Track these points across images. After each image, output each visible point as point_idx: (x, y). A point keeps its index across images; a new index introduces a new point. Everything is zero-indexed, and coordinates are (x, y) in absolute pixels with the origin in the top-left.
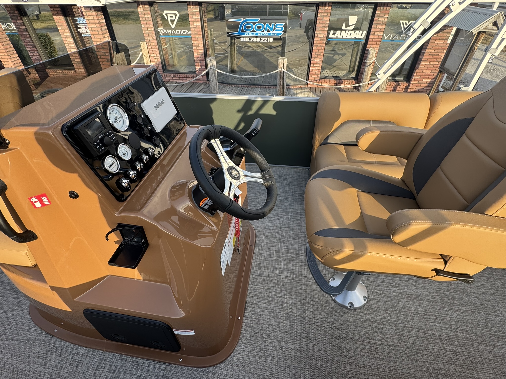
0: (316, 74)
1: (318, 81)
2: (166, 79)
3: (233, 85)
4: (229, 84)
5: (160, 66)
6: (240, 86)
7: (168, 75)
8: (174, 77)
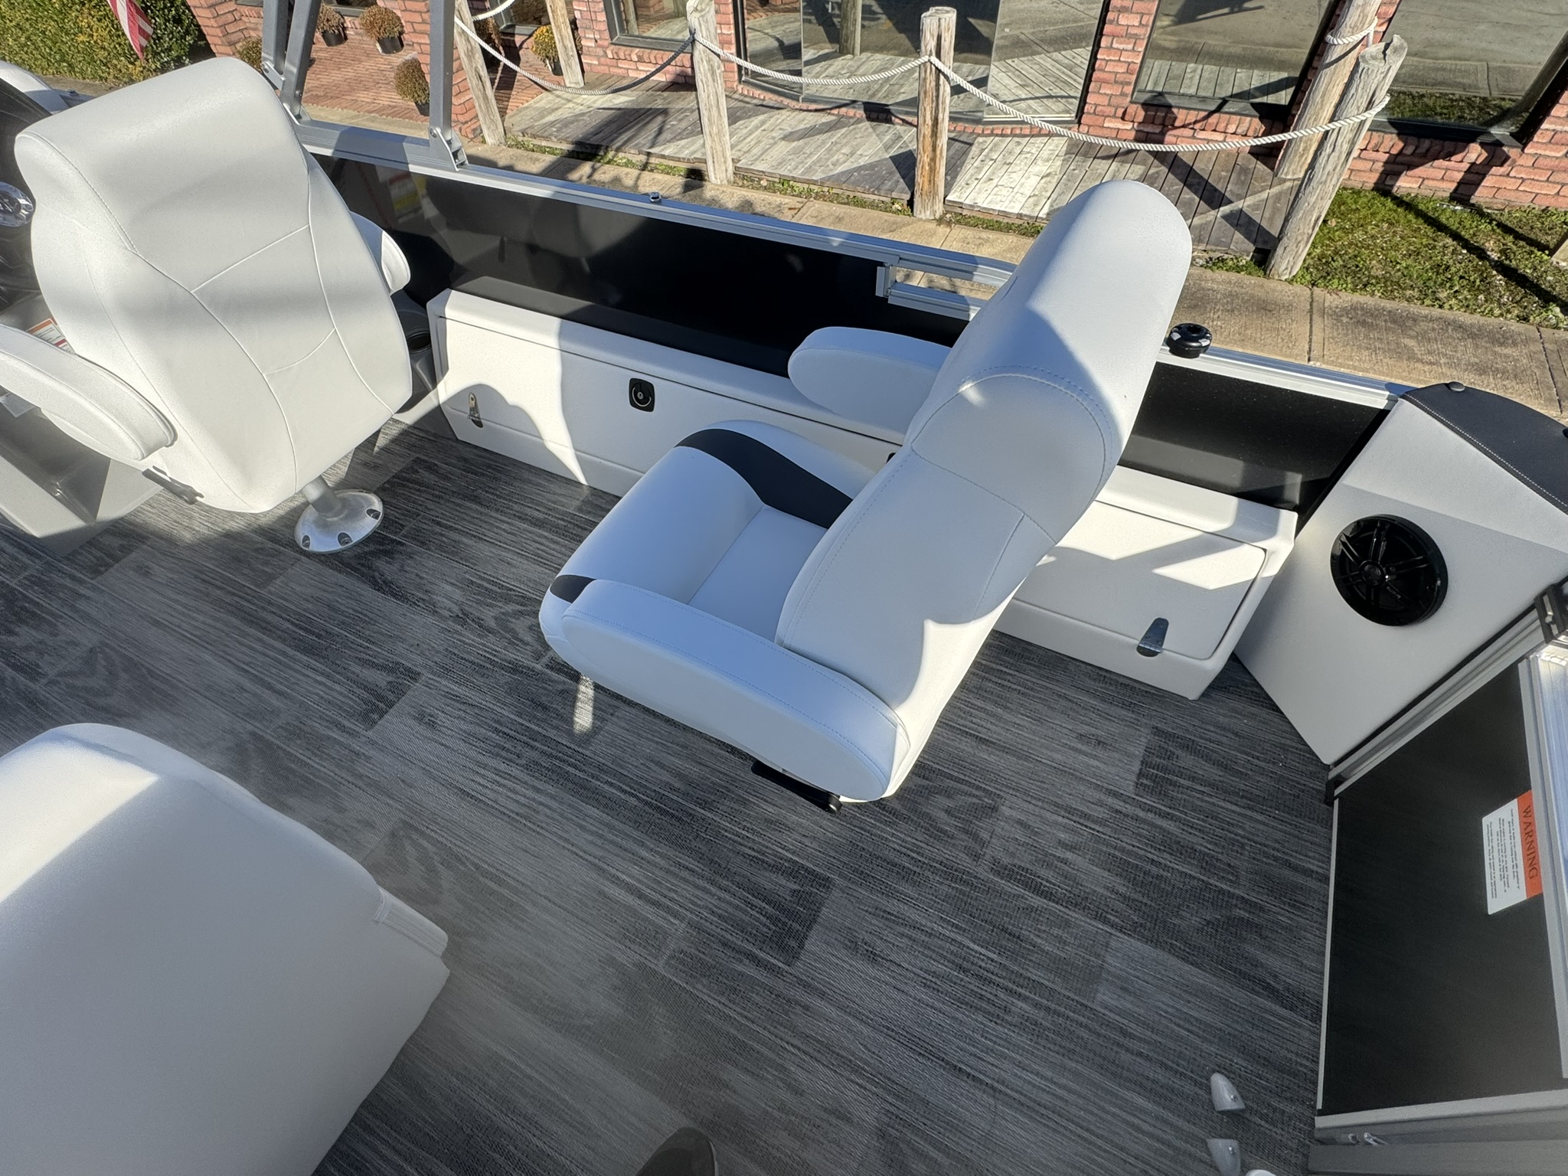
0: (1116, 82)
1: (1120, 112)
2: (618, 67)
3: (813, 106)
4: (801, 100)
5: (599, 19)
6: (835, 112)
7: (623, 52)
8: (641, 60)
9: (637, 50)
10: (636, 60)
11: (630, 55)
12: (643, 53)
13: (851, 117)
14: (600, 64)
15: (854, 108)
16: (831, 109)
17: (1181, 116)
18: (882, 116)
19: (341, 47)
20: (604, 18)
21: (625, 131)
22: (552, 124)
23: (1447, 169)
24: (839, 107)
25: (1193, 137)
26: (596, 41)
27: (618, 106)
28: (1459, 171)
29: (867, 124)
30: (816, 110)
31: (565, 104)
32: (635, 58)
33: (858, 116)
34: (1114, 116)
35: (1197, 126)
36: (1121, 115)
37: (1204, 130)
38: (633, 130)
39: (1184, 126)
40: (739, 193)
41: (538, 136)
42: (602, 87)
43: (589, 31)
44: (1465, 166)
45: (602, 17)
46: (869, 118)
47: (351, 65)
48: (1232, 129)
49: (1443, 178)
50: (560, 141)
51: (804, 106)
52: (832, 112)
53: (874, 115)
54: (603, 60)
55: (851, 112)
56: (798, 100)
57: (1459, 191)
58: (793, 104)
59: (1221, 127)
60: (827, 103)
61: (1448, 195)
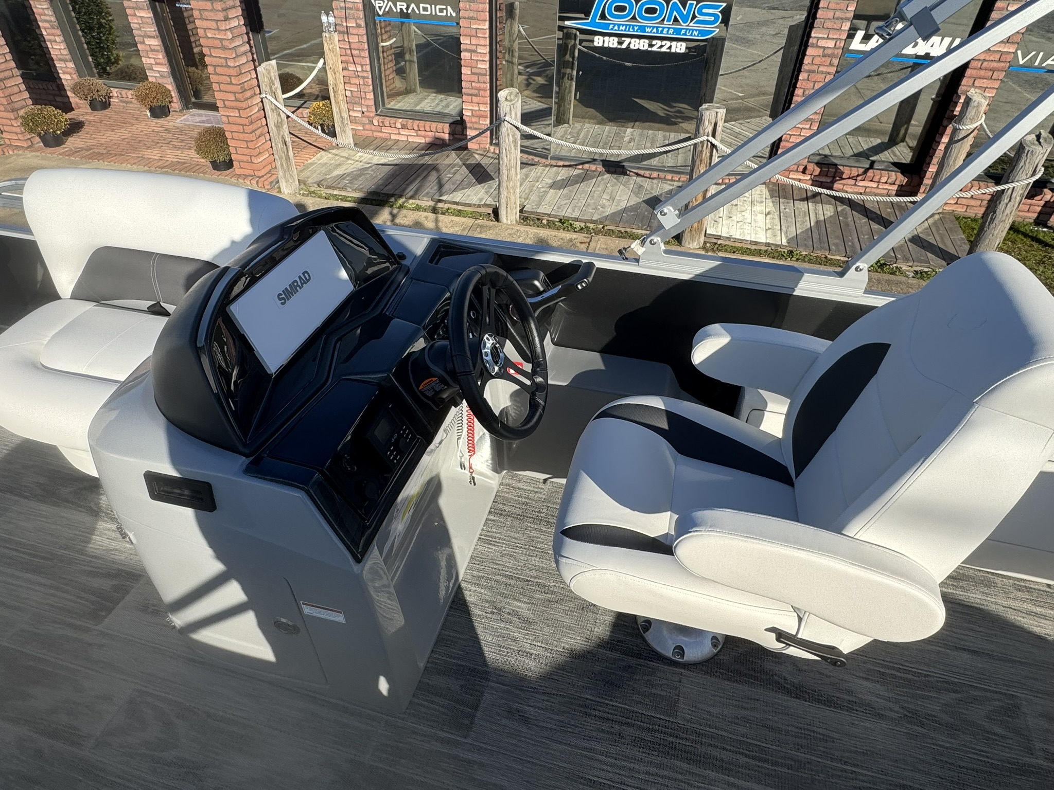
1: (801, 168)
2: (382, 132)
3: (561, 163)
4: (549, 159)
5: (368, 97)
6: (580, 167)
7: (387, 121)
8: (404, 127)
9: (401, 120)
10: (400, 127)
11: (395, 124)
12: (407, 122)
13: (594, 171)
14: (364, 129)
15: (594, 164)
16: (576, 165)
17: (847, 172)
18: (619, 170)
19: (105, 112)
20: (372, 97)
21: (411, 183)
22: (342, 177)
23: (1031, 205)
24: (583, 164)
25: (855, 185)
26: (363, 113)
27: (395, 162)
28: (1039, 206)
29: (607, 176)
30: (564, 166)
31: (346, 161)
32: (399, 126)
33: (599, 170)
34: (797, 171)
35: (859, 178)
36: (801, 170)
37: (864, 180)
38: (417, 182)
39: (849, 178)
40: (532, 231)
41: (334, 187)
42: (372, 147)
43: (357, 106)
44: (1042, 203)
45: (371, 96)
46: (608, 172)
47: (123, 127)
48: (884, 180)
49: (1028, 210)
50: (355, 190)
51: (554, 162)
52: (577, 167)
53: (612, 169)
54: (367, 127)
55: (593, 167)
56: (547, 158)
57: (1040, 219)
58: (543, 160)
59: (876, 179)
60: (571, 160)
61: (1033, 221)
